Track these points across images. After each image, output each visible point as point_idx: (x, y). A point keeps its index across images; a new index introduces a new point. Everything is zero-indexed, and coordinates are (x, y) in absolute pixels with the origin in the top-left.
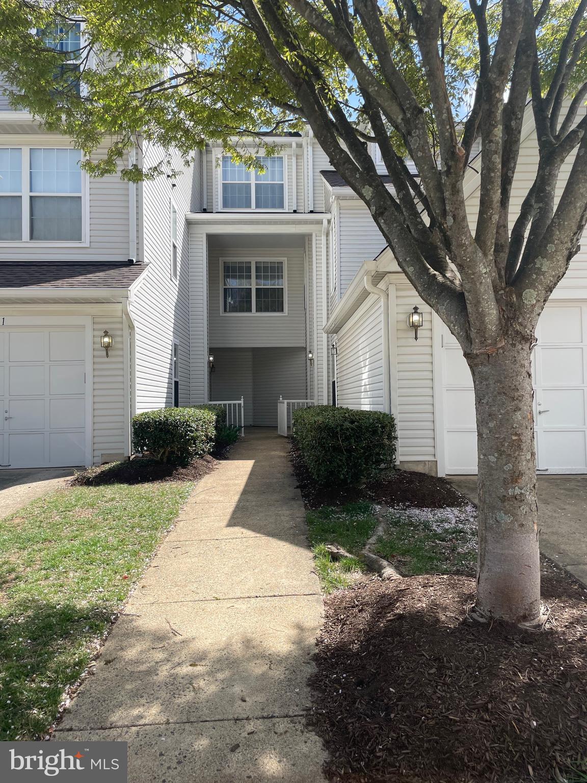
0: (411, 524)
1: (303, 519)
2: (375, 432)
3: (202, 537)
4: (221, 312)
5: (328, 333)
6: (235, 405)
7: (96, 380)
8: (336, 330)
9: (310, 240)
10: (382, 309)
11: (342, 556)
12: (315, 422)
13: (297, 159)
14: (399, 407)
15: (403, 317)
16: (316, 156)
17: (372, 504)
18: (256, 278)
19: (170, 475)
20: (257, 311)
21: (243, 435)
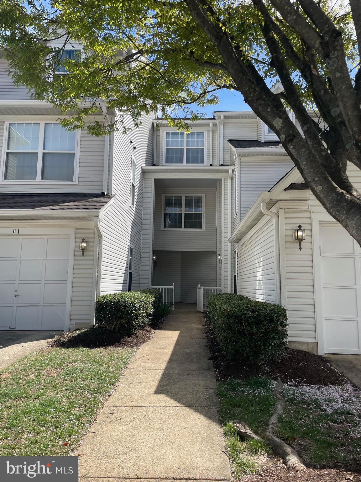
0: (305, 403)
1: (214, 390)
2: (271, 320)
3: (135, 403)
4: (162, 228)
5: (231, 242)
6: (168, 289)
7: (76, 271)
8: (238, 240)
9: (221, 183)
10: (274, 226)
11: (249, 436)
12: (225, 310)
13: (213, 133)
14: (288, 300)
15: (290, 233)
16: (225, 131)
17: (269, 379)
18: (185, 207)
19: (119, 342)
20: (186, 227)
21: (173, 309)
